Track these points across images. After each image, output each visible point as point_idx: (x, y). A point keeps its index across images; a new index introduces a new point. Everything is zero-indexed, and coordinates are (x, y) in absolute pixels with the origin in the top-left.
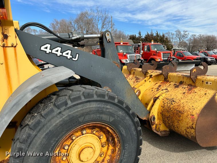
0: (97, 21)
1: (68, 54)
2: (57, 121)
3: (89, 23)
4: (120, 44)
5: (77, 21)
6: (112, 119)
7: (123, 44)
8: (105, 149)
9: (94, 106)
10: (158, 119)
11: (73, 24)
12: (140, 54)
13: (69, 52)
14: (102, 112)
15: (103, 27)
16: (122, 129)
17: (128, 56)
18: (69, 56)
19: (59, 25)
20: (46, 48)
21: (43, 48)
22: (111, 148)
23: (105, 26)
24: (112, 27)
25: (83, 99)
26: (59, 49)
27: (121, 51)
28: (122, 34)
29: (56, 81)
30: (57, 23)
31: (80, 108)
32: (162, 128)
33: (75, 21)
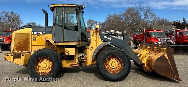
0: (140, 14)
1: (110, 38)
2: (106, 53)
3: (133, 15)
4: (154, 31)
5: (125, 15)
6: (120, 56)
7: (156, 31)
8: (119, 65)
9: (115, 51)
10: (146, 65)
11: (122, 16)
12: (171, 38)
13: (111, 38)
14: (117, 53)
15: (145, 17)
16: (123, 59)
17: (160, 39)
18: (111, 39)
19: (112, 18)
20: (105, 37)
21: (104, 37)
22: (121, 65)
23: (146, 17)
24: (152, 17)
25: (112, 49)
26: (108, 37)
27: (153, 36)
28: (165, 21)
29: (107, 44)
30: (111, 16)
31: (111, 51)
32: (148, 69)
33: (124, 14)
